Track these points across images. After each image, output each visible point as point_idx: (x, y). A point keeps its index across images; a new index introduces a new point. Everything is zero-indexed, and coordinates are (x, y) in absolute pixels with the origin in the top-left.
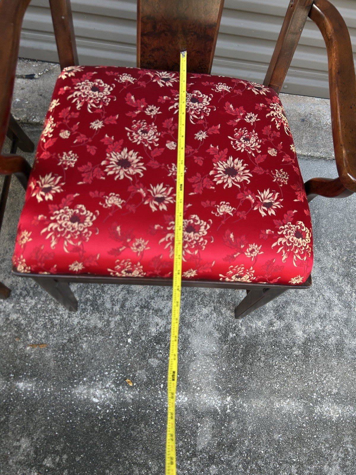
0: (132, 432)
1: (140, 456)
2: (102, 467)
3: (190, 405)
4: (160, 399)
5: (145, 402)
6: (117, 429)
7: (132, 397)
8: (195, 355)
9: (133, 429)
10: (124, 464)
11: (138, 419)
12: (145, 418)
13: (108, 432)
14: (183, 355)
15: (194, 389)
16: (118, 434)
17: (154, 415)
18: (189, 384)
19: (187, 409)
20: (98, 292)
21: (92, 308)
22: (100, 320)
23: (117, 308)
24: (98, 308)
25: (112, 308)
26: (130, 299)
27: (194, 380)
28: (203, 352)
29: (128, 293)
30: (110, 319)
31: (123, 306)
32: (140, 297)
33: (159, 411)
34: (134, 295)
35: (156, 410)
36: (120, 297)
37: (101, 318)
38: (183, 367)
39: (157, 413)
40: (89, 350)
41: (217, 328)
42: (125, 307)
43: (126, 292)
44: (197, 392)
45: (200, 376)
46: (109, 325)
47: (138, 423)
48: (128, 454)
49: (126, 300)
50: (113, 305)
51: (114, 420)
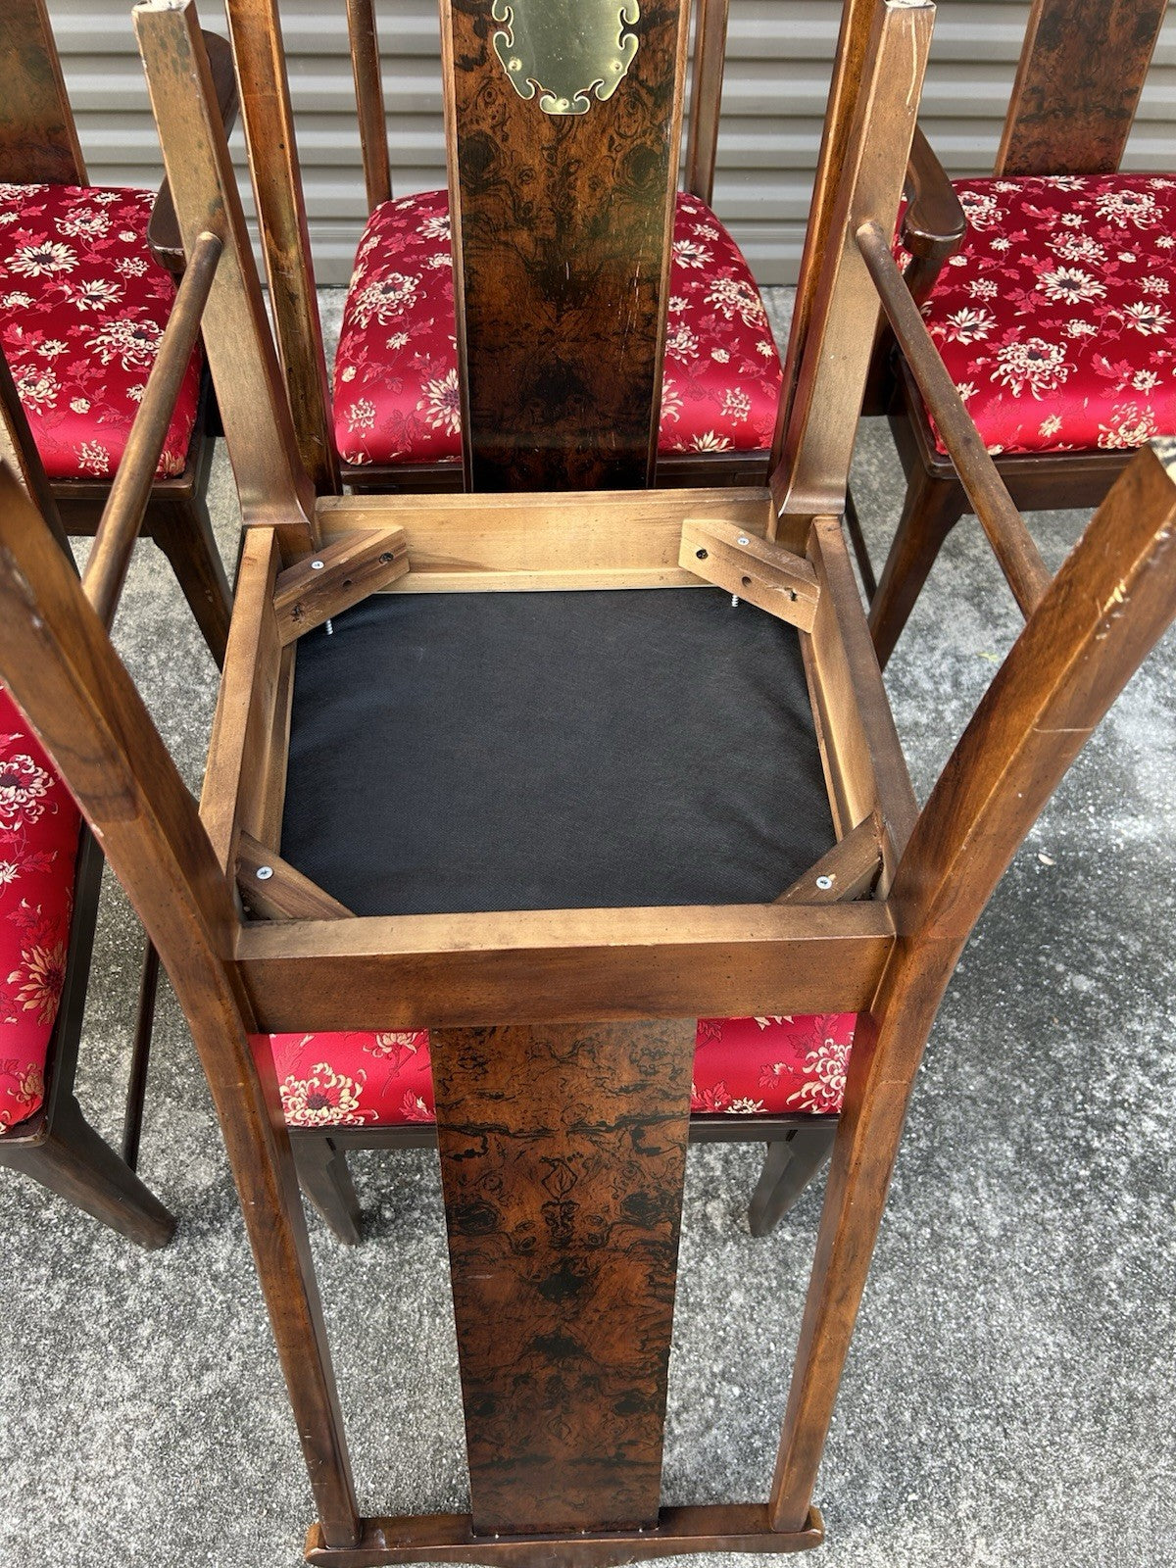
0: (1064, 891)
1: (1097, 928)
2: (1027, 952)
3: (1162, 836)
4: (1098, 832)
5: (1069, 838)
6: (1032, 889)
7: (1039, 833)
8: (1137, 753)
9: (1064, 885)
10: (1070, 945)
11: (1067, 869)
12: (1079, 866)
13: (1016, 894)
14: (1113, 753)
15: (1157, 808)
16: (1038, 896)
17: (1096, 858)
18: (1146, 801)
19: (1158, 844)
20: (895, 665)
21: (895, 693)
22: (921, 711)
23: (946, 687)
24: (907, 692)
25: (937, 690)
26: (966, 671)
27: (1154, 794)
28: (1152, 746)
29: (958, 661)
30: (940, 707)
31: (956, 684)
32: (986, 666)
33: (1104, 850)
34: (972, 662)
35: (1095, 850)
36: (944, 668)
37: (921, 708)
38: (1122, 773)
39: (1101, 855)
40: (920, 762)
41: (1163, 701)
42: (960, 684)
43: (954, 660)
44: (1167, 812)
45: (1163, 787)
46: (942, 719)
47: (1068, 874)
48: (1071, 927)
49: (958, 673)
50: (936, 683)
51: (1020, 875)
